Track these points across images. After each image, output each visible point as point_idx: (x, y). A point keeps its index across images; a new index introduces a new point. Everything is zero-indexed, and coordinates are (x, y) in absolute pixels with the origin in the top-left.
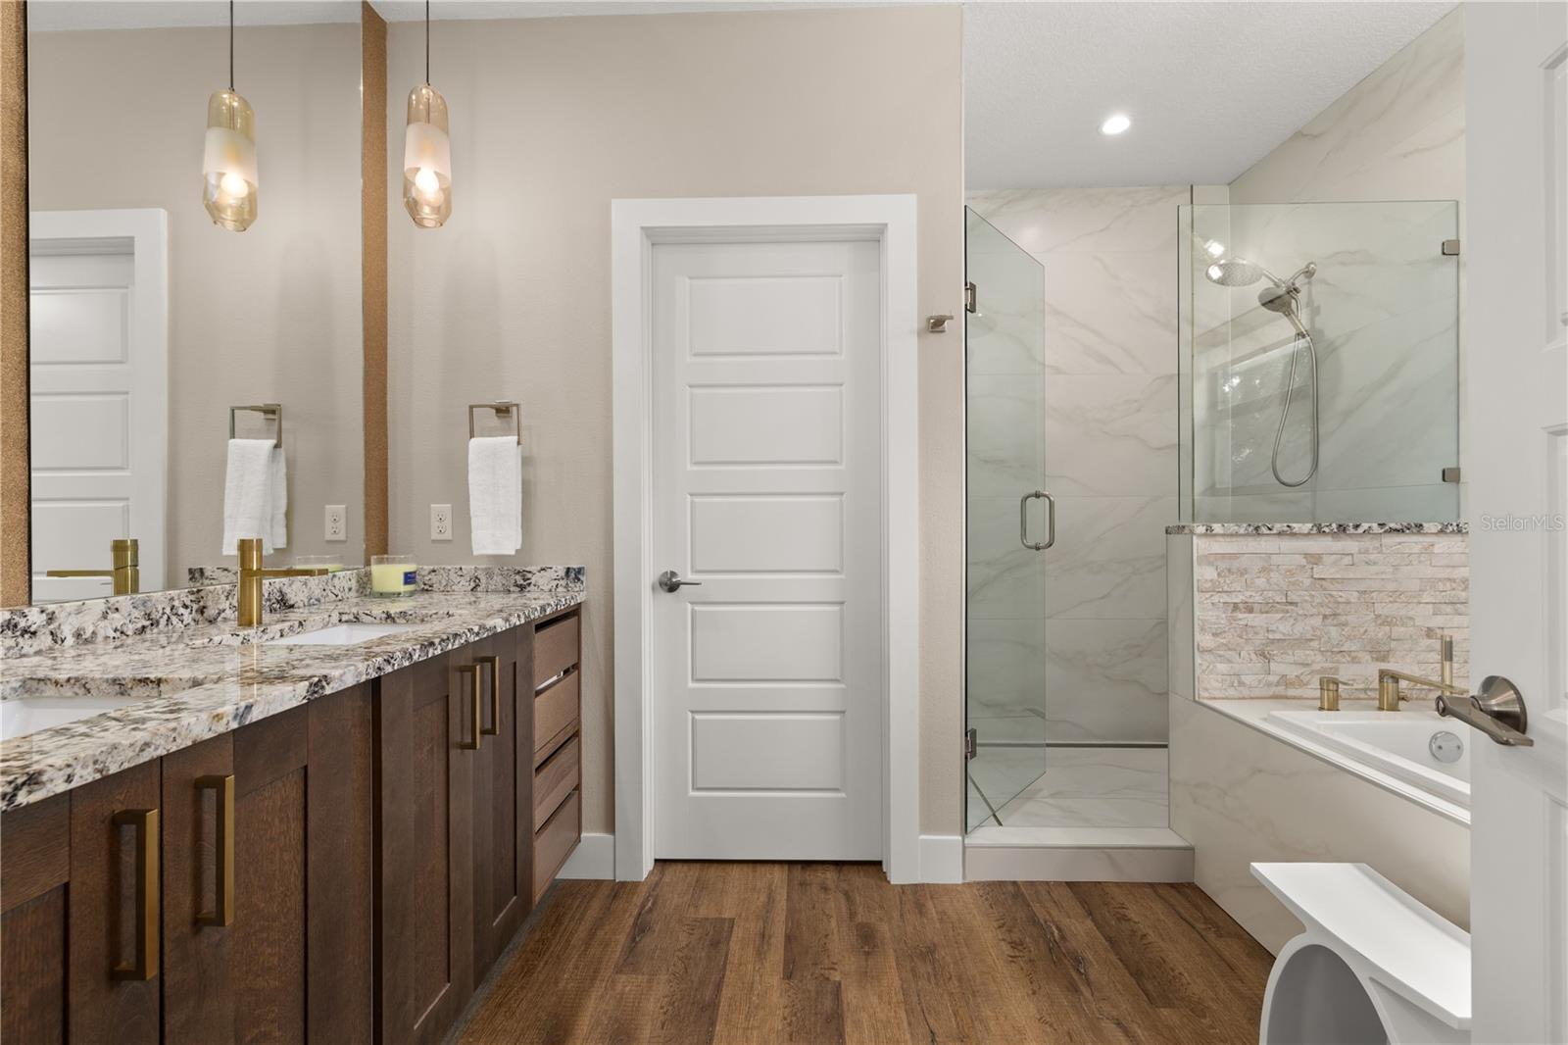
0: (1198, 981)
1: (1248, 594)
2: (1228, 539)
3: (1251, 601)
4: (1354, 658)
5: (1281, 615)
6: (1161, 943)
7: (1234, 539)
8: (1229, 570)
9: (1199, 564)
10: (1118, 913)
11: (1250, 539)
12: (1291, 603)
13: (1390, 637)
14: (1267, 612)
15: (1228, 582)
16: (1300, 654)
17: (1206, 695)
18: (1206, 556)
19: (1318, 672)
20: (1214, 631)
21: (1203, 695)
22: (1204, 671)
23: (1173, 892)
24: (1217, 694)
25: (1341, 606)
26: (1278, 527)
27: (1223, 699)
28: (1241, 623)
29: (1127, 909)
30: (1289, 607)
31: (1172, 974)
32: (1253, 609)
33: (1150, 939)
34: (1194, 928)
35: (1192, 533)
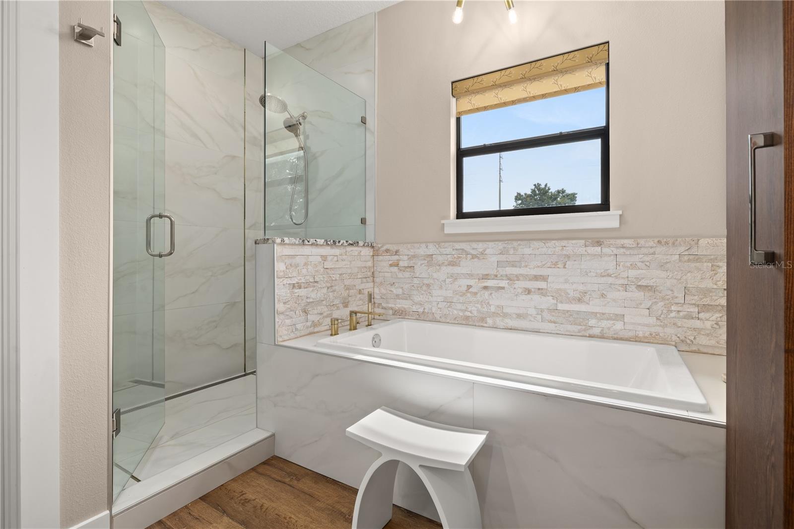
0: (300, 516)
1: (299, 278)
2: (290, 247)
3: (300, 282)
4: (338, 307)
5: (312, 289)
6: (274, 505)
7: (293, 247)
8: (291, 265)
9: (277, 262)
10: (241, 500)
11: (300, 247)
12: (316, 282)
13: (348, 295)
14: (306, 288)
15: (291, 272)
16: (319, 309)
17: (281, 340)
18: (280, 256)
19: (327, 317)
20: (284, 301)
21: (279, 340)
22: (279, 326)
23: (266, 467)
24: (286, 338)
25: (334, 282)
26: (312, 241)
27: (288, 340)
28: (296, 295)
29: (246, 494)
30: (315, 284)
31: (286, 521)
32: (301, 286)
33: (266, 506)
34: (285, 483)
35: (274, 242)
